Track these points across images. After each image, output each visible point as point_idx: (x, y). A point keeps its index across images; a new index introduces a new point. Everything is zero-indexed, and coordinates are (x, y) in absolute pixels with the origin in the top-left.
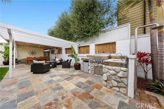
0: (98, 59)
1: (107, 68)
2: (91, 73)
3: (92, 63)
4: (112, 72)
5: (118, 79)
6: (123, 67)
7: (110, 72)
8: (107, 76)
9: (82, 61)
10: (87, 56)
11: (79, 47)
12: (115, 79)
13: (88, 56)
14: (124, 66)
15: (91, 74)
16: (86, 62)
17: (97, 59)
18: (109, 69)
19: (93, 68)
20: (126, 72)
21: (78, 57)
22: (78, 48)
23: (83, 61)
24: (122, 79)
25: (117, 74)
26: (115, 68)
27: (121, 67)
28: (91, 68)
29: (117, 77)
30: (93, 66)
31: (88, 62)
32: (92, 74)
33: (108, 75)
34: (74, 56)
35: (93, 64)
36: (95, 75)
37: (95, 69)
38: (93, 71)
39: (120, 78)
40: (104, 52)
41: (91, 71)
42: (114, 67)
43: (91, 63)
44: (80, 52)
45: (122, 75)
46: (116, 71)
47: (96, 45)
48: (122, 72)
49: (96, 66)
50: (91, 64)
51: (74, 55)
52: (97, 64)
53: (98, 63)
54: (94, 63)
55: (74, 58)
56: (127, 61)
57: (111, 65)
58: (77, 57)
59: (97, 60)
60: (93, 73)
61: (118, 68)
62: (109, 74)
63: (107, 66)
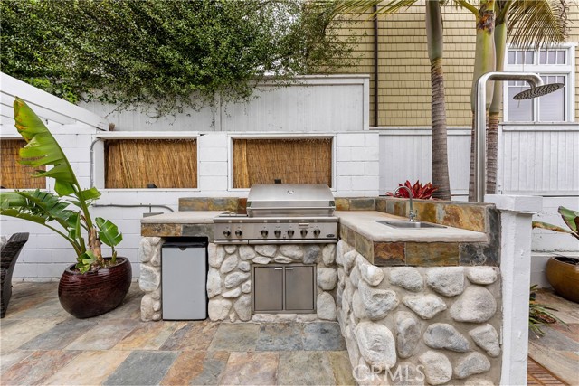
0: (275, 221)
1: (395, 284)
2: (225, 314)
3: (238, 245)
4: (426, 303)
5: (458, 339)
6: (479, 263)
7: (417, 308)
8: (396, 335)
9: (145, 240)
10: (181, 200)
11: (110, 145)
12: (442, 345)
13: (185, 205)
14: (480, 259)
15: (228, 318)
16: (183, 248)
17: (269, 222)
18: (404, 288)
19: (243, 276)
20: (492, 289)
21: (107, 214)
22: (100, 147)
23: (156, 240)
24: (475, 332)
25: (448, 307)
26: (440, 278)
27: (467, 263)
28: (229, 280)
29: (448, 327)
30: (247, 266)
31: (202, 242)
32: (237, 316)
33: (401, 329)
34: (62, 206)
35: (246, 252)
36: (255, 317)
37: (254, 286)
38: (243, 298)
39: (463, 326)
40: (278, 182)
41: (228, 303)
42: (434, 273)
43: (230, 250)
44: (118, 177)
45: (481, 307)
46: (445, 290)
47: (236, 142)
48: (476, 291)
49: (265, 261)
50: (227, 254)
51: (64, 199)
52: (269, 251)
53: (278, 245)
54: (253, 246)
55: (55, 224)
56: (492, 227)
57: (414, 260)
58: (94, 214)
59: (271, 229)
60: (244, 313)
61: (457, 274)
62: (406, 320)
63: (395, 273)
